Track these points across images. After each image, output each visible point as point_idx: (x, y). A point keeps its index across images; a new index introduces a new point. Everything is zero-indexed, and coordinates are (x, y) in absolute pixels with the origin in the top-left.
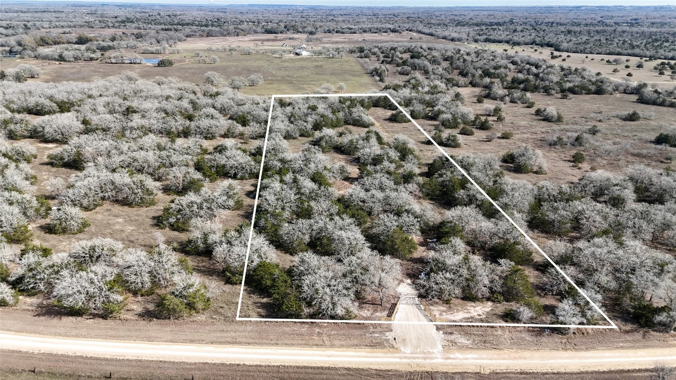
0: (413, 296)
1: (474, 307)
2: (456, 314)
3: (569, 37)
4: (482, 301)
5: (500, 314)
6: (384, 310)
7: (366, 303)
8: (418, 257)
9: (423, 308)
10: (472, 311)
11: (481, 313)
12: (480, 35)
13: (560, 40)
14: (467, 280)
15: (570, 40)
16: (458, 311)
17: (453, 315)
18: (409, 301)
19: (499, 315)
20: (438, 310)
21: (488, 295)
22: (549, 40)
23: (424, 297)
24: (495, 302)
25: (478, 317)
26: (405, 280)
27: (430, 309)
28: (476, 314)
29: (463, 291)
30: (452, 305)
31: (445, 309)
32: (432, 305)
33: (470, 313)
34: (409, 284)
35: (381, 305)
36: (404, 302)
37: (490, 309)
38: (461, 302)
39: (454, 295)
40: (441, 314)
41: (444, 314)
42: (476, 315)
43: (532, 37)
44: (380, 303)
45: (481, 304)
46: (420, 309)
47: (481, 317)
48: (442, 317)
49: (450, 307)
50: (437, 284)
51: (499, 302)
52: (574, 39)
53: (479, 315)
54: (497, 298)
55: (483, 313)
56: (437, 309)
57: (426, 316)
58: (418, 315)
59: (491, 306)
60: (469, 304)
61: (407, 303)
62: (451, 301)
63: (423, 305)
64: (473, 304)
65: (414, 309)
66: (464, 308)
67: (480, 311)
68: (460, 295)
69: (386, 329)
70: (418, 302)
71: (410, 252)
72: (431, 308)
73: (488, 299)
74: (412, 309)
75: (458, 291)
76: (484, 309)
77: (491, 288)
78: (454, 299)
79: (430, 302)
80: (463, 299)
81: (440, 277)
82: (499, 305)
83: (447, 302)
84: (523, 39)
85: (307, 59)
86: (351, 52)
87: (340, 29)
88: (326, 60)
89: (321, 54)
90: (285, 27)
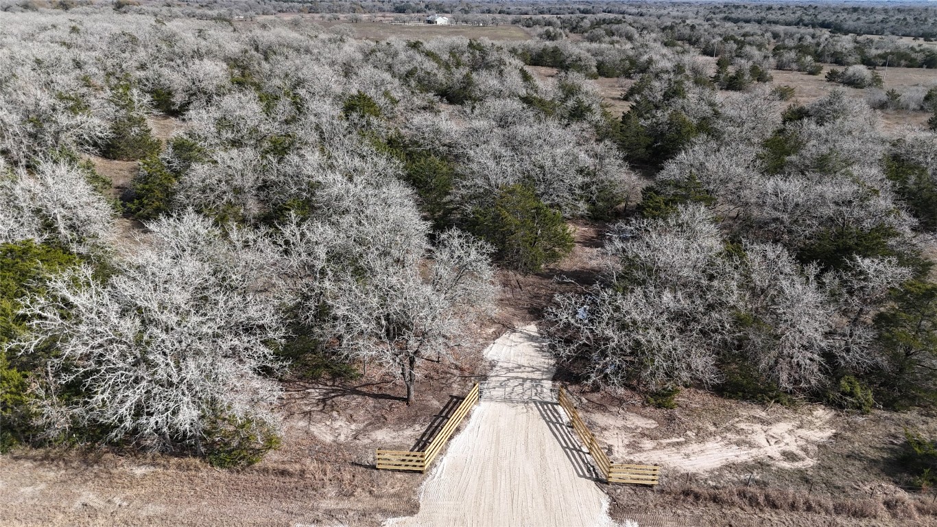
0: (537, 375)
1: (762, 421)
2: (695, 447)
3: (855, 16)
4: (792, 402)
5: (873, 454)
6: (412, 420)
7: (355, 391)
8: (575, 268)
9: (566, 419)
10: (760, 438)
11: (793, 448)
12: (714, 14)
13: (841, 18)
14: (739, 322)
15: (859, 19)
16: (702, 436)
17: (684, 450)
18: (519, 390)
19: (874, 462)
20: (626, 428)
21: (815, 379)
22: (824, 19)
23: (576, 379)
24: (840, 407)
25: (787, 465)
26: (519, 325)
27: (591, 425)
28: (774, 451)
29: (720, 364)
30: (677, 412)
31: (651, 424)
32: (601, 407)
33: (751, 445)
34: (531, 338)
35: (406, 400)
36: (498, 393)
37: (829, 432)
38: (713, 401)
39: (685, 375)
40: (634, 446)
41: (647, 444)
42: (777, 455)
43: (797, 15)
44: (404, 394)
45: (789, 413)
46: (553, 422)
47: (799, 465)
48: (637, 457)
49: (671, 419)
50: (623, 327)
51: (859, 408)
52: (864, 18)
53: (789, 456)
54: (851, 394)
55: (805, 450)
56: (620, 423)
57: (571, 450)
58: (541, 444)
59: (831, 423)
60: (744, 413)
61: (508, 400)
62: (677, 399)
63: (568, 406)
64: (759, 412)
65: (531, 423)
66: (723, 428)
67: (788, 439)
68: (709, 377)
69: (390, 504)
70: (548, 396)
71: (554, 256)
72: (600, 418)
73: (816, 397)
74: (522, 418)
75: (702, 362)
76: (803, 432)
77: (828, 356)
78: (685, 392)
79: (595, 397)
80: (719, 391)
81: (633, 305)
82: (860, 419)
83: (660, 400)
84: (784, 17)
85: (442, 26)
86: (515, 22)
87: (505, 9)
88: (473, 28)
89: (466, 22)
90: (427, 6)
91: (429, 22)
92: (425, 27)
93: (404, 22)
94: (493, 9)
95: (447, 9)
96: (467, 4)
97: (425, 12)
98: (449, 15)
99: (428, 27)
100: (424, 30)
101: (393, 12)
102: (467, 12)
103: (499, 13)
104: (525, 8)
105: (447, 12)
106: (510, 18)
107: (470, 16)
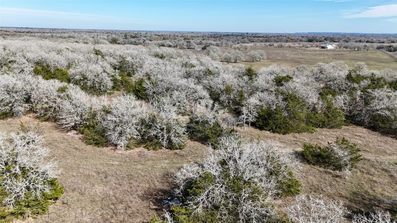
85: (330, 50)
86: (379, 48)
87: (370, 40)
88: (350, 51)
89: (346, 48)
90: (325, 39)
91: (323, 47)
92: (319, 51)
93: (307, 48)
94: (363, 40)
95: (336, 40)
96: (348, 38)
97: (324, 41)
98: (337, 43)
99: (321, 51)
100: (318, 52)
101: (307, 42)
102: (347, 42)
103: (367, 42)
104: (382, 40)
105: (336, 42)
106: (376, 45)
107: (349, 44)
